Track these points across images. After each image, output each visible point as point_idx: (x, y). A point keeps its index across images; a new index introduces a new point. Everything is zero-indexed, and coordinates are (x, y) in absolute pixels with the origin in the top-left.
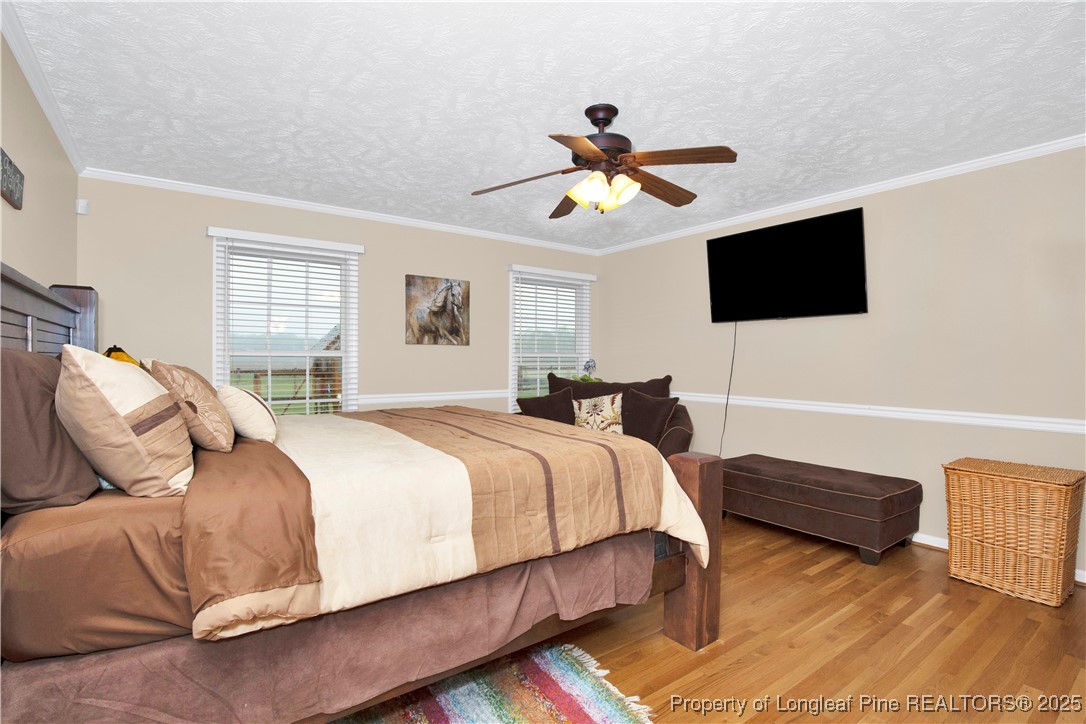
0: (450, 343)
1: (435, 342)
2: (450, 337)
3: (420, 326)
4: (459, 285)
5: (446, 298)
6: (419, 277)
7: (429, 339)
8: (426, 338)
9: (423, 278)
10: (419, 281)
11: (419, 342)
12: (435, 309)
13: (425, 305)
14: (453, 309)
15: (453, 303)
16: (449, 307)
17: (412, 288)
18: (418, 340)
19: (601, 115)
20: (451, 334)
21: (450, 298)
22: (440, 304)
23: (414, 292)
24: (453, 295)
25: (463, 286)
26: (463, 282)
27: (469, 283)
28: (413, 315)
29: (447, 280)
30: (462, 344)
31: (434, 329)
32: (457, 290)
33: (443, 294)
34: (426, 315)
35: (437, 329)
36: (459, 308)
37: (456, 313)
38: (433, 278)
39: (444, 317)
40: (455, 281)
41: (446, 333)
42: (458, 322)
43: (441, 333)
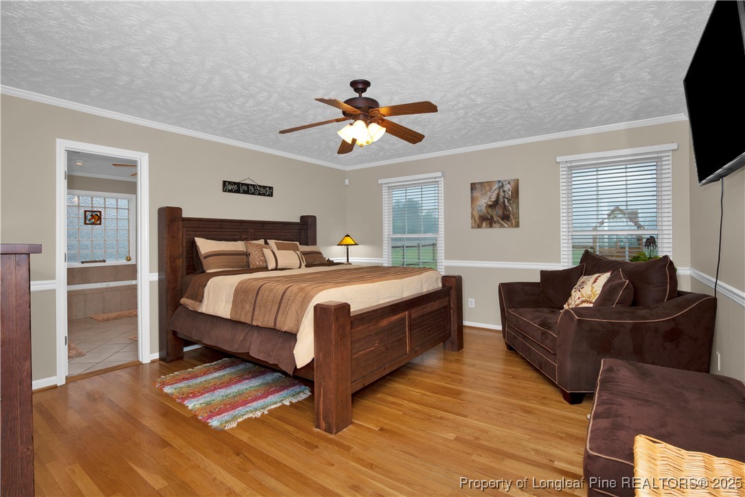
0: (502, 226)
1: (491, 226)
2: (502, 222)
3: (480, 216)
4: (509, 183)
5: (498, 195)
6: (478, 183)
7: (486, 224)
8: (484, 224)
9: (481, 183)
10: (478, 186)
11: (479, 226)
12: (490, 203)
13: (483, 201)
14: (504, 201)
15: (504, 197)
16: (501, 200)
17: (474, 191)
18: (478, 225)
19: (360, 86)
20: (503, 219)
21: (502, 194)
22: (494, 200)
23: (476, 194)
24: (504, 191)
25: (512, 183)
26: (512, 180)
27: (518, 180)
28: (475, 209)
29: (499, 181)
30: (512, 227)
31: (489, 217)
32: (507, 187)
33: (497, 192)
34: (483, 209)
35: (492, 217)
36: (508, 200)
37: (507, 204)
38: (488, 182)
39: (497, 208)
40: (506, 181)
41: (499, 219)
42: (509, 211)
43: (495, 219)
